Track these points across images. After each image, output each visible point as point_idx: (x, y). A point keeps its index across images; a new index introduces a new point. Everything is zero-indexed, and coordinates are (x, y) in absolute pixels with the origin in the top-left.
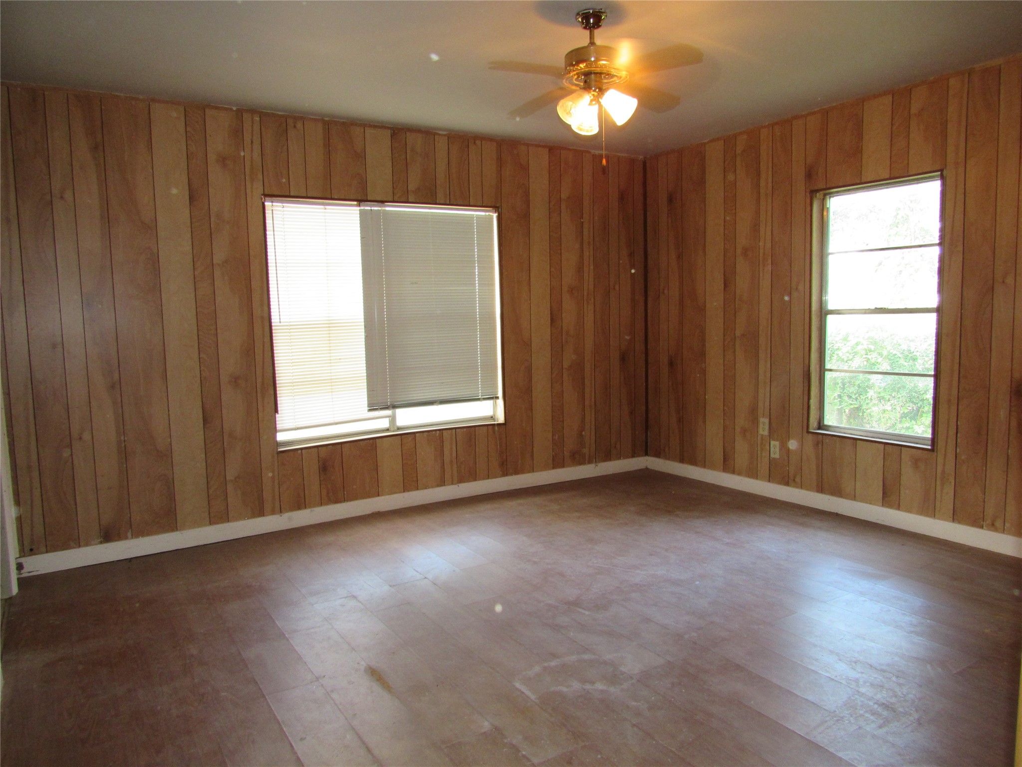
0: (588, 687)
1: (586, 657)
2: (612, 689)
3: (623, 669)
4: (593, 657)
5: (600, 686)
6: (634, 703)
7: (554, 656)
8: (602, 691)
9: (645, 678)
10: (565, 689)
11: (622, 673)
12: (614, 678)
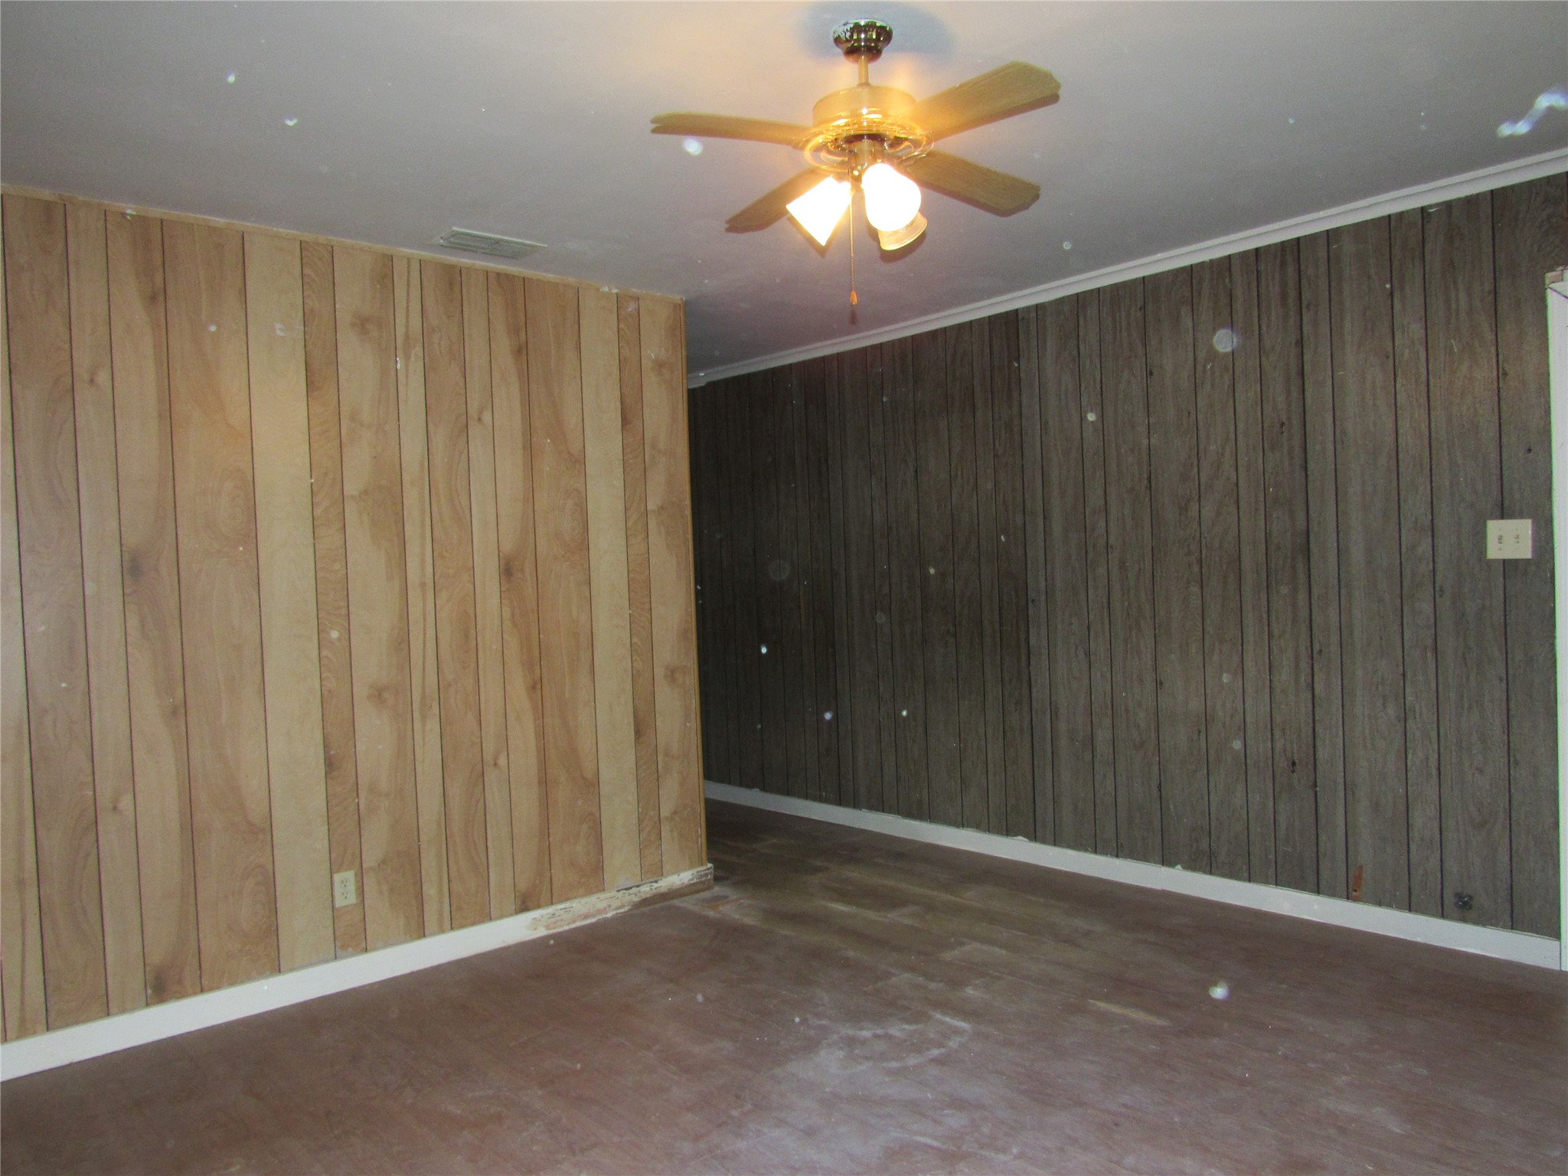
0: (880, 1031)
1: (894, 1064)
2: (851, 1032)
3: (841, 1054)
4: (884, 1064)
5: (866, 1034)
6: (824, 1022)
7: (937, 1061)
8: (861, 1029)
9: (810, 1046)
10: (906, 1026)
11: (841, 1049)
12: (851, 1042)
